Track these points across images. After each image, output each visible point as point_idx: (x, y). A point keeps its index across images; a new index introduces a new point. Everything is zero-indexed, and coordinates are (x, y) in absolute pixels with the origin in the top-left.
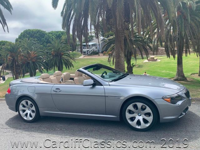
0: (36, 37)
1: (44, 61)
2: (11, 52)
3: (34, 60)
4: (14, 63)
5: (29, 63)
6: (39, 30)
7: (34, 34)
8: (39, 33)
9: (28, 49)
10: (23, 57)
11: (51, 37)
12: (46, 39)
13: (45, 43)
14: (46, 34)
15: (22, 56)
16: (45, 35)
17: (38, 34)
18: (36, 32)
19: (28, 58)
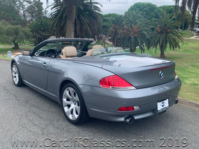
0: (145, 11)
1: (147, 37)
2: (115, 25)
3: (136, 35)
4: (116, 36)
5: (130, 37)
6: (150, 4)
7: (144, 8)
8: (149, 6)
9: (132, 23)
10: (125, 31)
11: (161, 12)
12: (155, 14)
13: (153, 18)
14: (157, 8)
15: (125, 29)
16: (155, 9)
17: (148, 8)
18: (146, 5)
19: (130, 33)
